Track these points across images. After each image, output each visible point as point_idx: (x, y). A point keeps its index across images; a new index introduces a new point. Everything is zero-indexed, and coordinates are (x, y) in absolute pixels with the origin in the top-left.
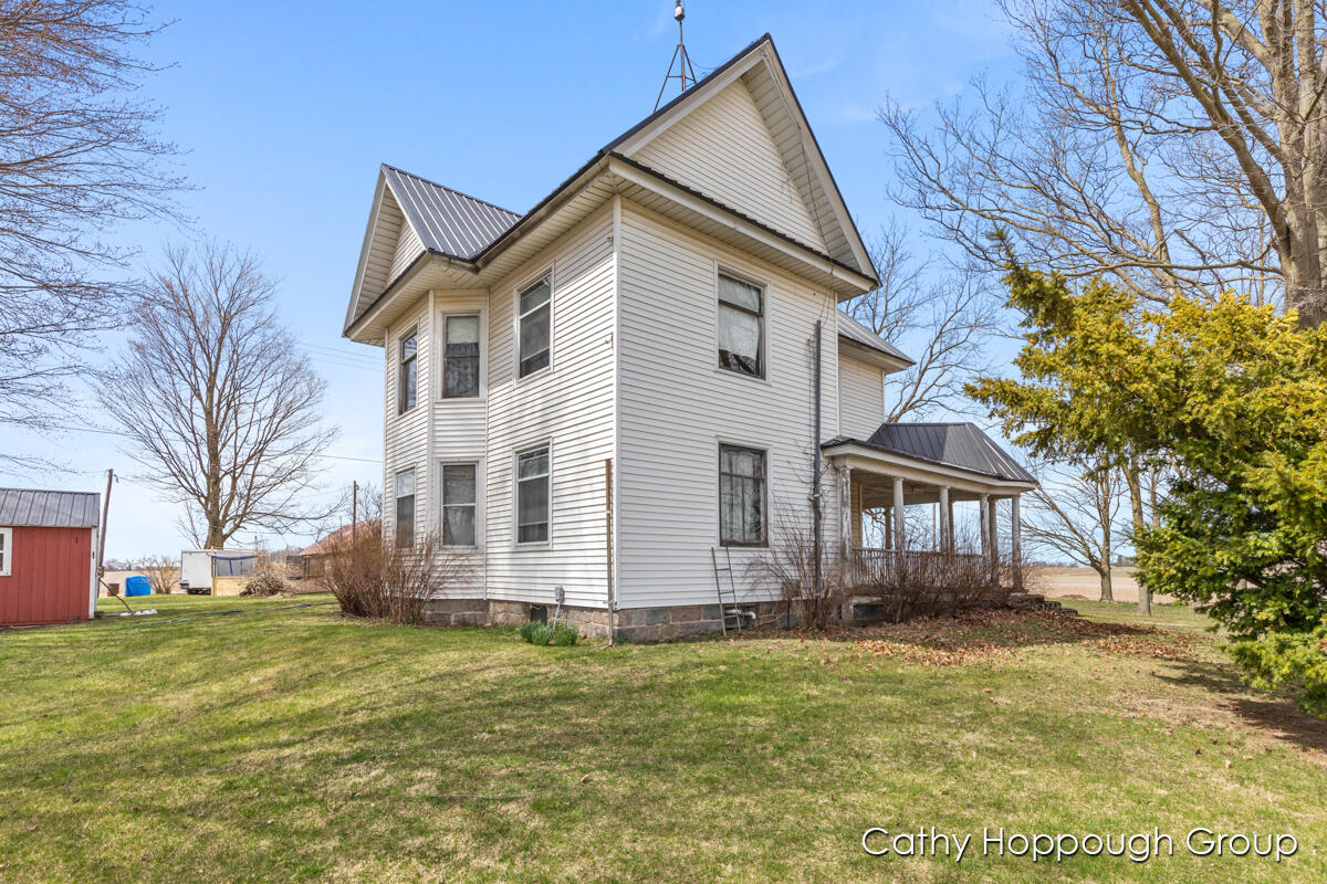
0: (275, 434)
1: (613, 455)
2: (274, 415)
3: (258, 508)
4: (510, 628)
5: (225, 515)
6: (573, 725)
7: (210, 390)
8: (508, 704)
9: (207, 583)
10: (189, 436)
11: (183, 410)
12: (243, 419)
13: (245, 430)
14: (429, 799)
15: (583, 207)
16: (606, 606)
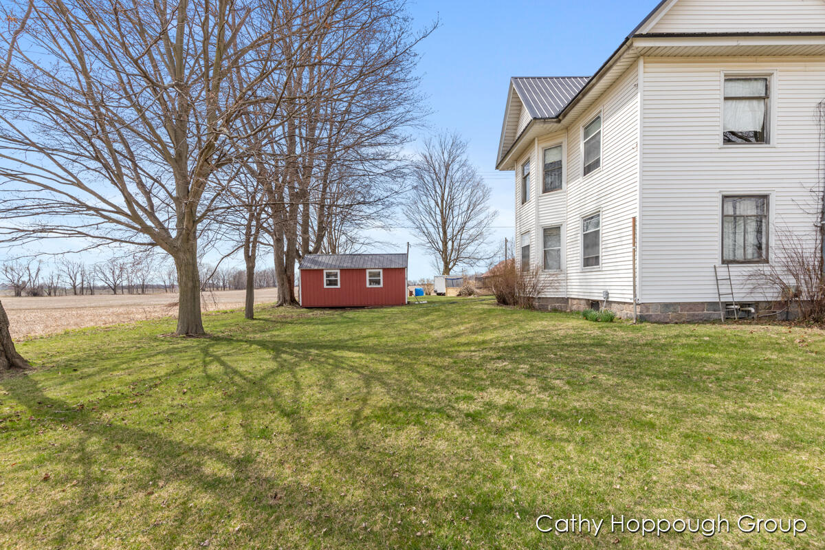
0: (469, 218)
1: (637, 215)
2: (468, 209)
3: (463, 255)
4: (578, 313)
5: (450, 259)
6: (597, 356)
7: (442, 202)
8: (566, 345)
9: (444, 291)
10: (435, 224)
11: (432, 212)
12: (455, 213)
13: (457, 219)
14: (524, 374)
15: (619, 71)
16: (632, 301)
